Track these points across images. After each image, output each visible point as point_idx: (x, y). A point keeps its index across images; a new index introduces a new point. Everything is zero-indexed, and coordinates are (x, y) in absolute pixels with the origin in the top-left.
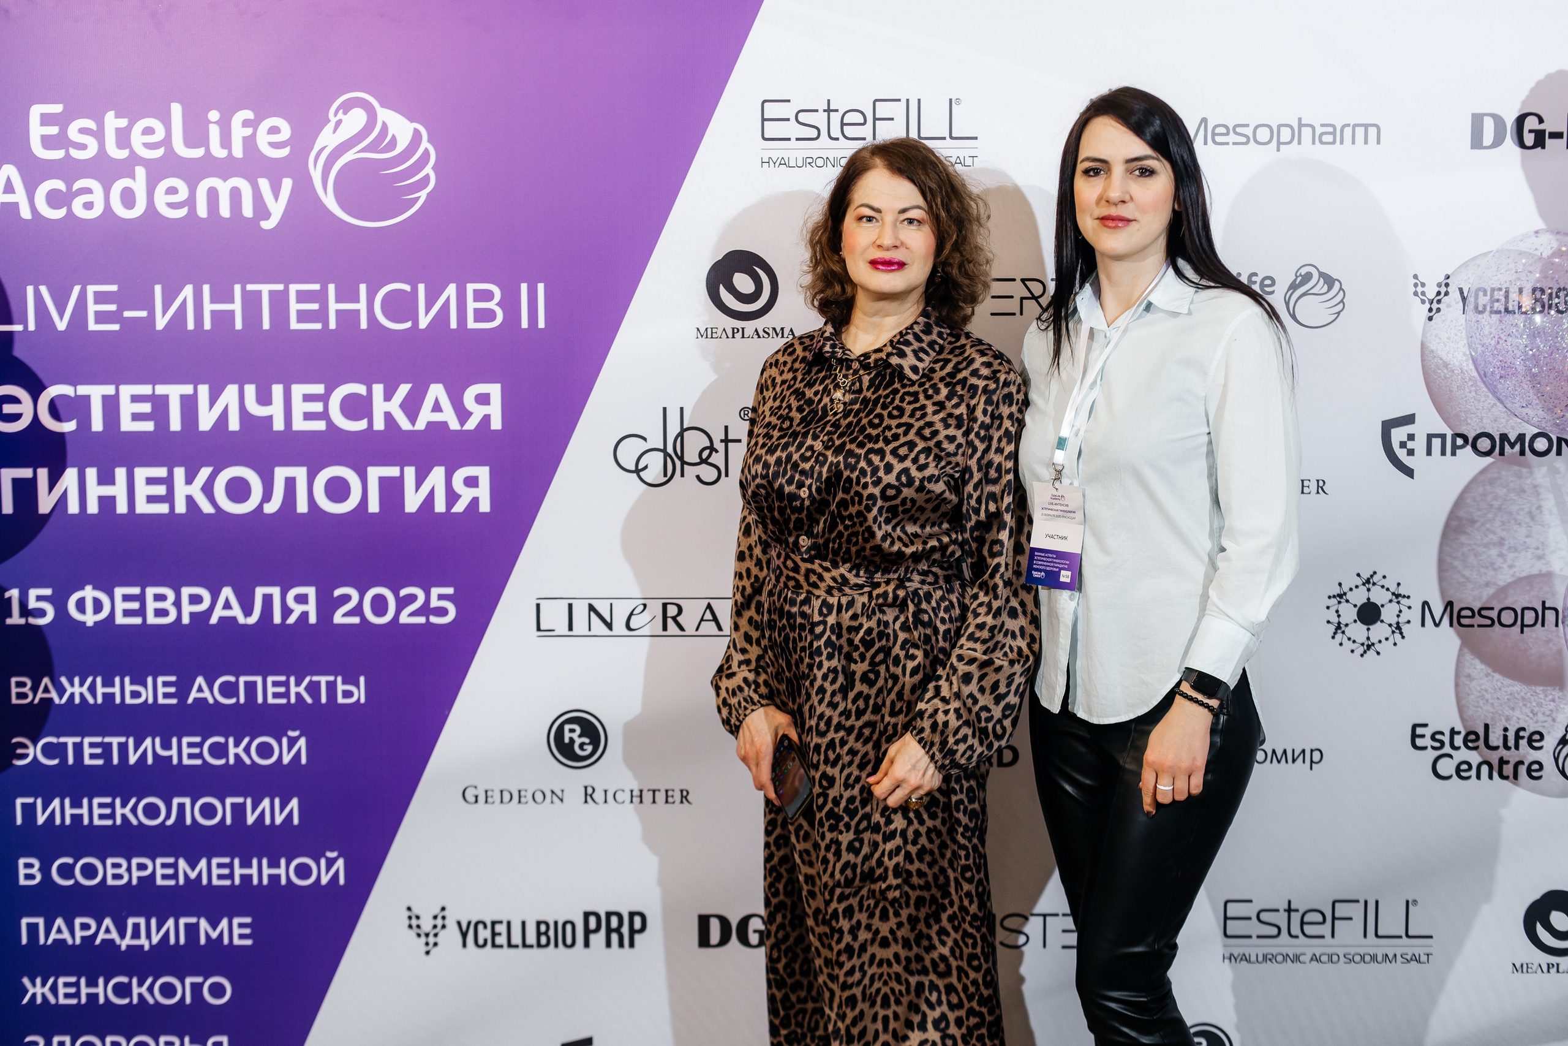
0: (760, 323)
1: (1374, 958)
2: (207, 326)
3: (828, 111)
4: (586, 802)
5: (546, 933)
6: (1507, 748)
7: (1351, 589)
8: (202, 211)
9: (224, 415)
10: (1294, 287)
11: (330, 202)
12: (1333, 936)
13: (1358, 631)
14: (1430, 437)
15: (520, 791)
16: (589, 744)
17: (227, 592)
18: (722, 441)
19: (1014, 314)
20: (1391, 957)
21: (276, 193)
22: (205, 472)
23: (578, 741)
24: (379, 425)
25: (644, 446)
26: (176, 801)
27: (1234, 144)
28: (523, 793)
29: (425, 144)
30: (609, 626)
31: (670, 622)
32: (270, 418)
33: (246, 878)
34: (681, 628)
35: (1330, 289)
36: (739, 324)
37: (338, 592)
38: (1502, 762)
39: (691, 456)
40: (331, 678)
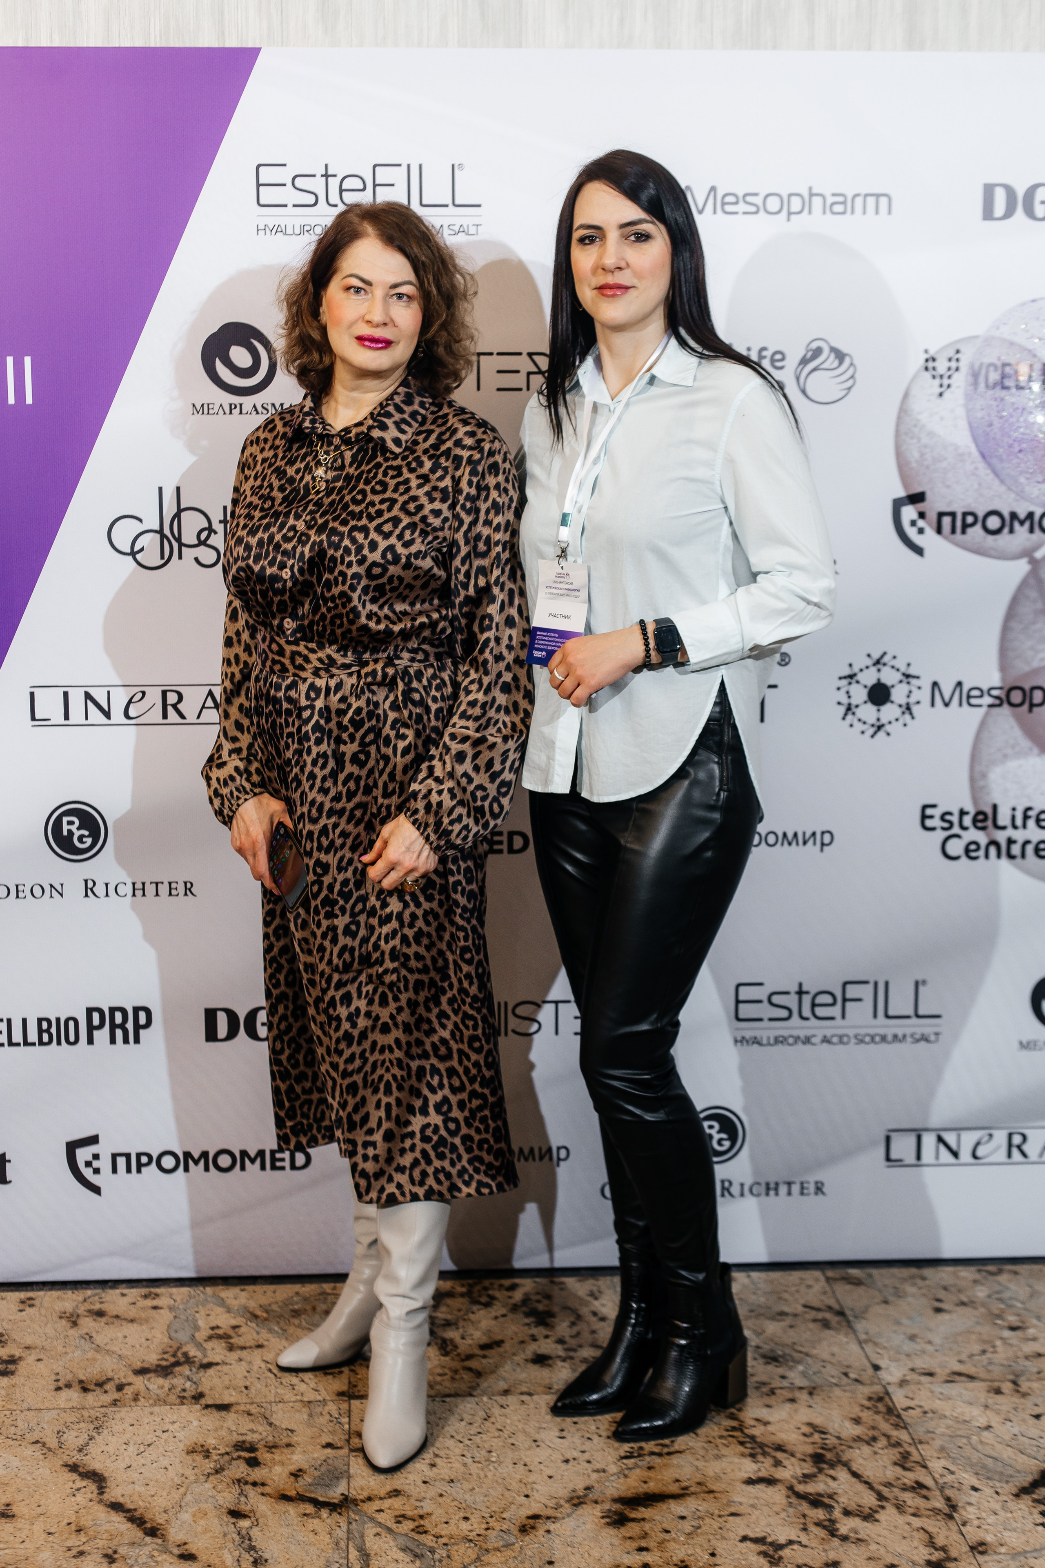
0: (258, 399)
1: (884, 1038)
3: (326, 176)
4: (87, 895)
5: (48, 1031)
6: (1015, 827)
7: (861, 670)
10: (804, 361)
12: (843, 1016)
13: (868, 712)
14: (941, 515)
15: (17, 886)
16: (88, 836)
18: (220, 522)
19: (520, 389)
20: (900, 1036)
23: (77, 834)
25: (139, 528)
27: (745, 213)
28: (21, 888)
30: (107, 715)
31: (170, 709)
34: (182, 716)
35: (841, 363)
36: (236, 399)
38: (1010, 842)
39: (189, 537)
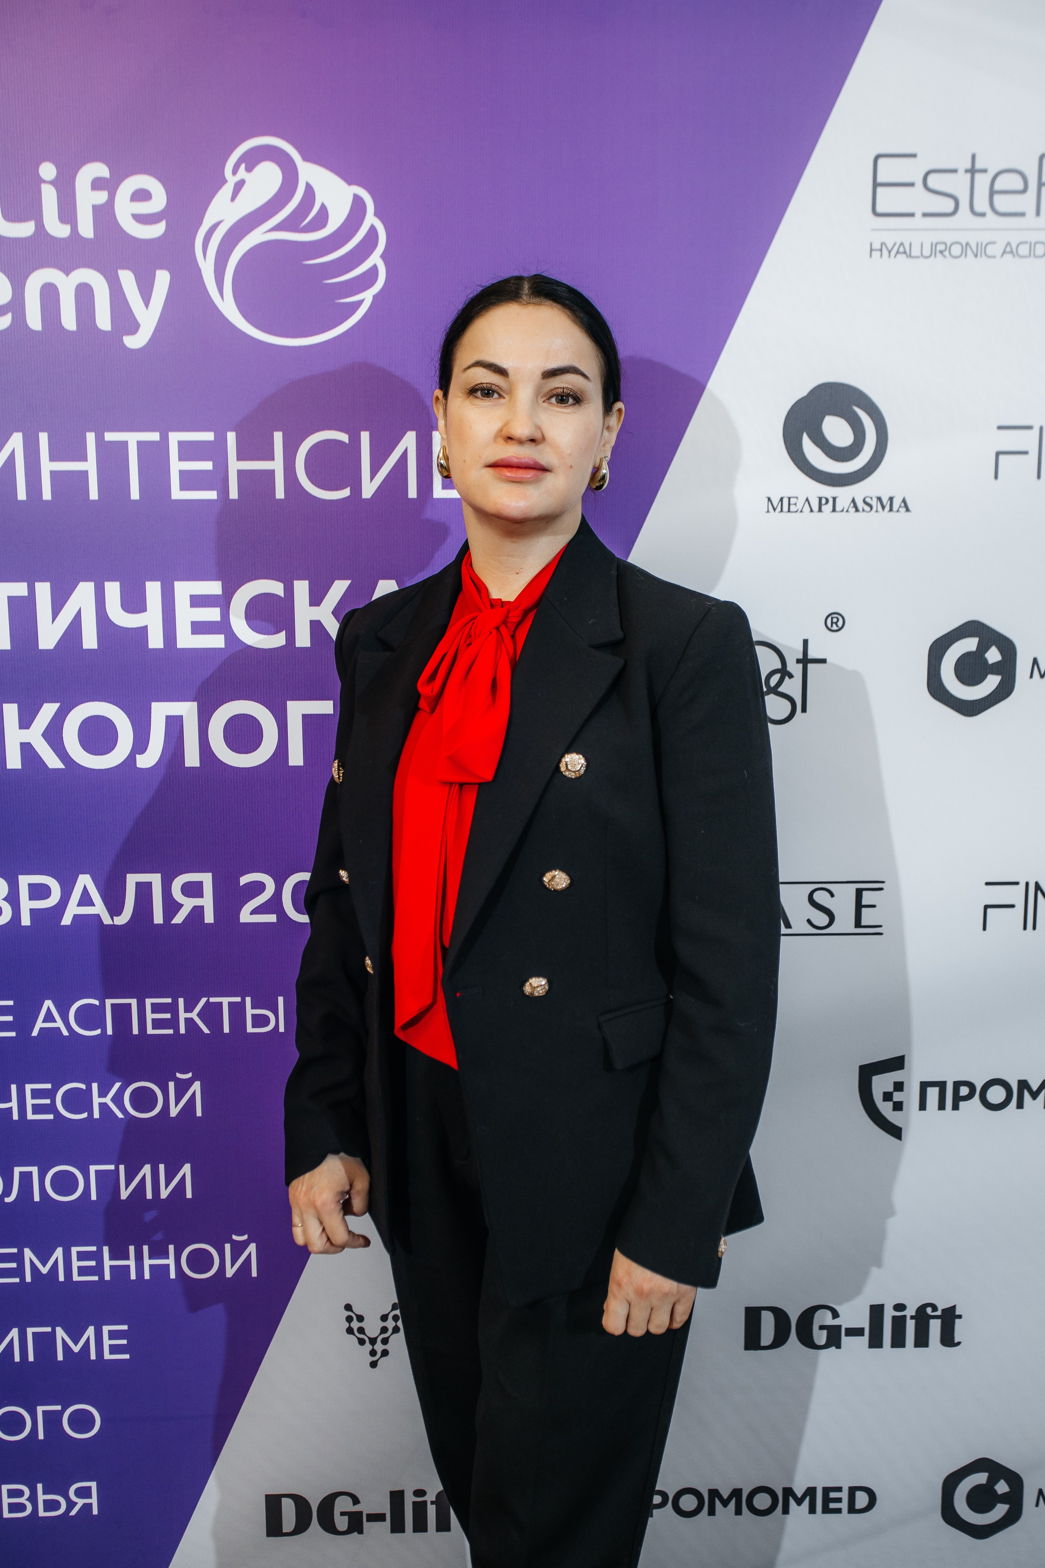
0: (858, 491)
2: (47, 495)
3: (972, 171)
8: (34, 320)
9: (75, 627)
11: (228, 308)
17: (85, 881)
18: (798, 661)
21: (146, 293)
22: (48, 710)
24: (303, 639)
26: (17, 1170)
29: (371, 219)
32: (143, 631)
33: (120, 1273)
36: (829, 491)
37: (244, 880)
40: (238, 999)
